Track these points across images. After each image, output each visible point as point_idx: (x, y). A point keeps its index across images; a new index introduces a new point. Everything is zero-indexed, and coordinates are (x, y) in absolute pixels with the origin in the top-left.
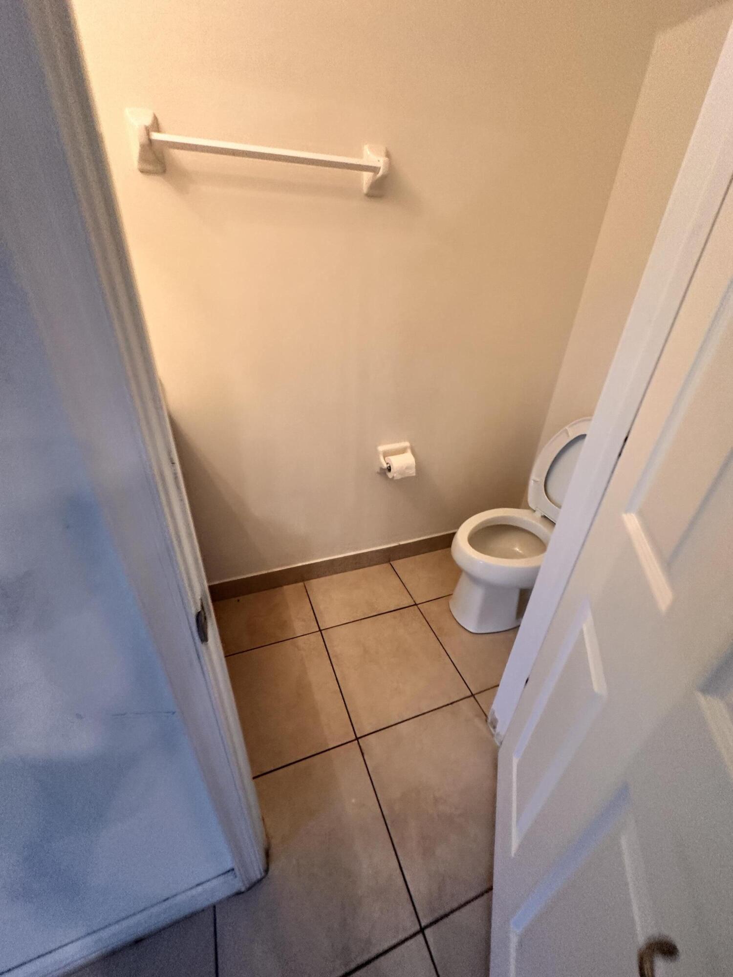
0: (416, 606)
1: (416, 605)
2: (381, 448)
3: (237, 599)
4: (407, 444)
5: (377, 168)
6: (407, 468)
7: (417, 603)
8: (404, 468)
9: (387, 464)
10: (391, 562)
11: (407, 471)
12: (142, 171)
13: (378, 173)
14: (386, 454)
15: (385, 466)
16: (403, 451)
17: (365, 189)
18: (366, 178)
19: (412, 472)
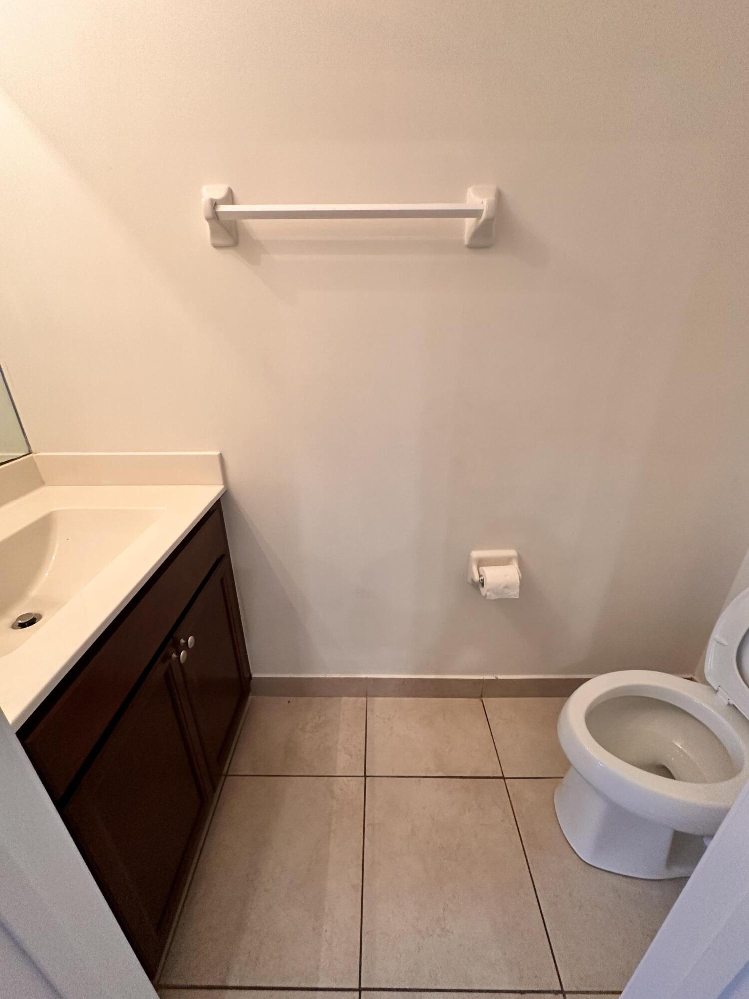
0: (503, 780)
1: (503, 778)
2: (476, 554)
3: (288, 699)
4: (512, 553)
5: (481, 210)
6: (506, 587)
7: (506, 776)
8: (502, 587)
9: (480, 576)
10: (483, 699)
11: (506, 591)
12: (216, 246)
13: (481, 218)
14: (481, 563)
15: (477, 578)
16: (506, 562)
17: (466, 239)
18: (469, 224)
19: (515, 593)
